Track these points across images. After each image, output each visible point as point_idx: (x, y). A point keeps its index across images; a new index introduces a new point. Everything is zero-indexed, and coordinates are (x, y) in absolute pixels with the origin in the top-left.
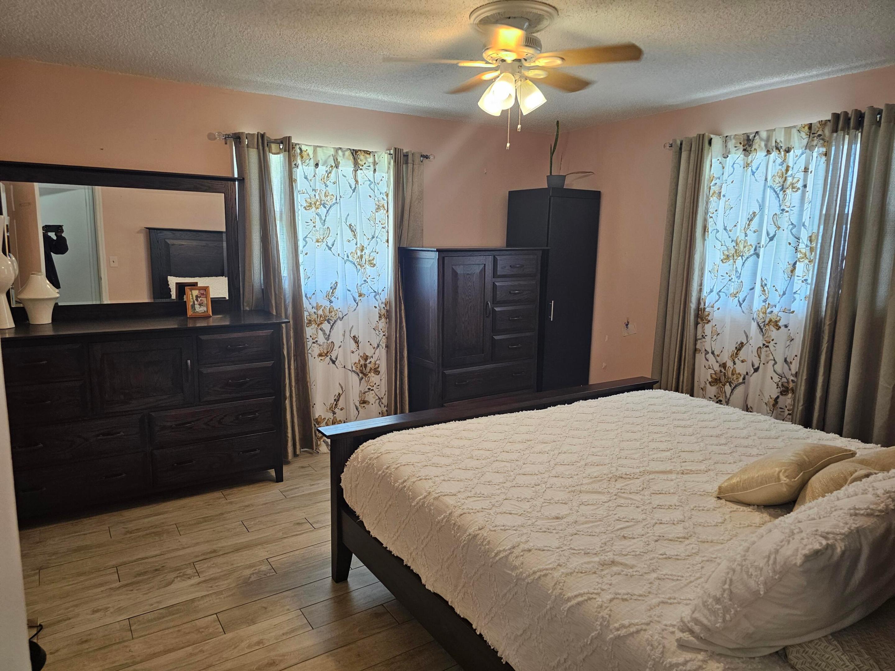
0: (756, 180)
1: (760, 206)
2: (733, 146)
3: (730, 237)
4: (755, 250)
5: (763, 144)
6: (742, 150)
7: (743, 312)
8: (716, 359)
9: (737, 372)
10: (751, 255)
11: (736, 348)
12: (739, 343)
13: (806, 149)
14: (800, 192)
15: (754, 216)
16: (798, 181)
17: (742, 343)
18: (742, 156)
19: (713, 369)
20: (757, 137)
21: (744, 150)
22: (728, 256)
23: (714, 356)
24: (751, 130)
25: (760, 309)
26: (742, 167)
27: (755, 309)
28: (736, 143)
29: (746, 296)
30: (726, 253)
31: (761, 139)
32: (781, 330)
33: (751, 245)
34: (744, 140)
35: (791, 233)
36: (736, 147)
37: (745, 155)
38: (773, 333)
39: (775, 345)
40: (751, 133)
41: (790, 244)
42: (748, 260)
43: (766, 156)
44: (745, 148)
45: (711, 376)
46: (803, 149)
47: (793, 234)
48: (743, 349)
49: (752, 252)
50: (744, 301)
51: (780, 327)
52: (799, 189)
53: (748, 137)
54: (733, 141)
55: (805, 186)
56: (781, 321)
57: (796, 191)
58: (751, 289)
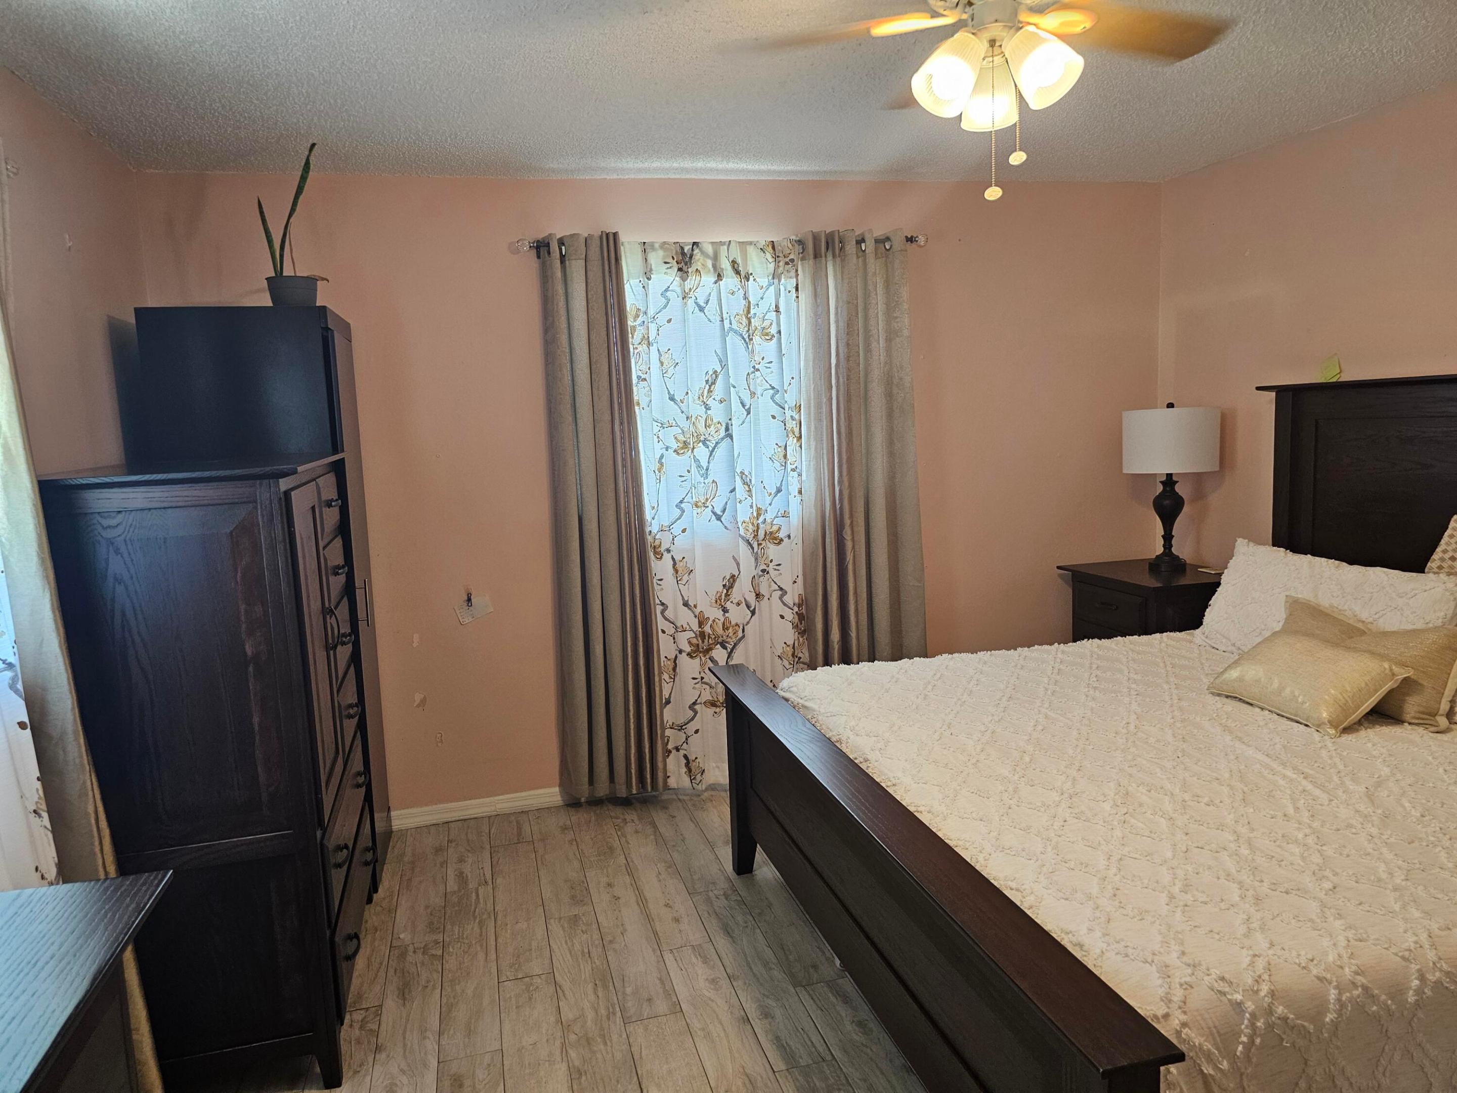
0: (709, 320)
1: (720, 361)
2: (661, 261)
3: (682, 412)
4: (727, 429)
5: (709, 263)
6: (676, 270)
7: (726, 527)
8: (693, 613)
9: (733, 623)
10: (722, 439)
11: (724, 586)
12: (728, 577)
13: (773, 278)
14: (775, 340)
15: (717, 377)
16: (771, 324)
17: (733, 576)
18: (678, 279)
19: (692, 630)
20: (696, 251)
21: (680, 270)
22: (685, 442)
23: (690, 609)
24: (686, 239)
25: (747, 520)
26: (681, 298)
27: (740, 519)
28: (664, 257)
29: (726, 503)
30: (681, 438)
31: (705, 255)
32: (783, 544)
33: (719, 423)
34: (677, 253)
35: (774, 401)
36: (666, 263)
37: (682, 278)
38: (772, 550)
39: (777, 568)
40: (688, 244)
41: (774, 417)
42: (719, 446)
43: (716, 282)
44: (680, 266)
45: (689, 642)
46: (770, 278)
47: (777, 404)
48: (736, 585)
49: (722, 433)
50: (724, 511)
51: (782, 540)
52: (773, 336)
53: (682, 248)
54: (661, 253)
55: (779, 332)
56: (781, 532)
57: (771, 339)
58: (731, 492)
